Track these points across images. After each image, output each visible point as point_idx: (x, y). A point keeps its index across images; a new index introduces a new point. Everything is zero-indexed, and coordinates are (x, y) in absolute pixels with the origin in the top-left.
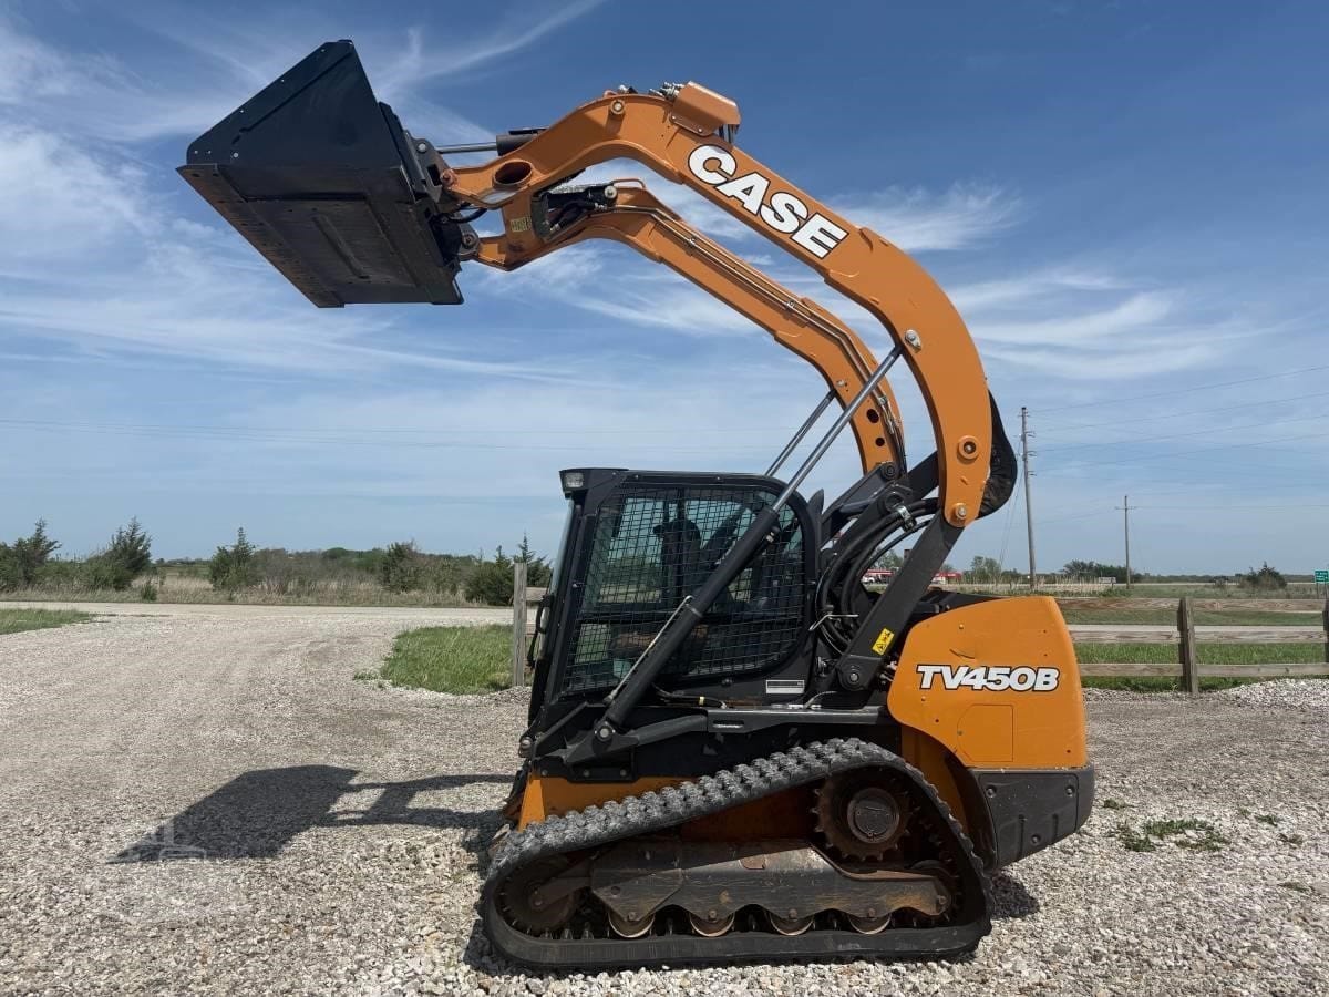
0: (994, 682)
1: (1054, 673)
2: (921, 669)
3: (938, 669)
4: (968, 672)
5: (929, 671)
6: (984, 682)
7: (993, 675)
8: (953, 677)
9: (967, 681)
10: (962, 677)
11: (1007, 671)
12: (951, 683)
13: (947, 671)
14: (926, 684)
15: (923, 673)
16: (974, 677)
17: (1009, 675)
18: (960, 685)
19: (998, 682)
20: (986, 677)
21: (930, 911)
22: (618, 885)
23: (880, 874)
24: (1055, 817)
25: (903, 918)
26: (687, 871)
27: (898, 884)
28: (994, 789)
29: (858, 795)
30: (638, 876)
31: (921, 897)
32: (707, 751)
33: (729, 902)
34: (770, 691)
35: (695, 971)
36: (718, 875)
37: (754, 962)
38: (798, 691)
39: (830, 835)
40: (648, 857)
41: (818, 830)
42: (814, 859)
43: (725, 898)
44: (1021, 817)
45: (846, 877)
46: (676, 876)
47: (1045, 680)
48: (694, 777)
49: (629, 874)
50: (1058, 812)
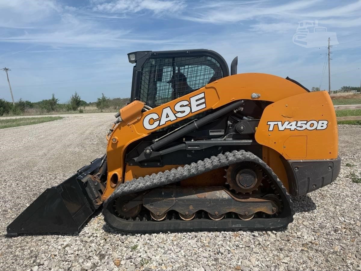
0: (300, 127)
1: (326, 122)
2: (269, 123)
3: (276, 123)
4: (289, 123)
5: (272, 124)
6: (296, 127)
7: (299, 125)
8: (282, 126)
9: (288, 127)
10: (286, 125)
11: (305, 122)
12: (281, 128)
13: (280, 124)
14: (271, 129)
15: (270, 125)
16: (291, 125)
17: (306, 124)
18: (285, 129)
19: (301, 127)
20: (296, 125)
21: (270, 213)
22: (152, 203)
23: (251, 199)
24: (323, 178)
25: (260, 215)
26: (177, 198)
27: (256, 203)
28: (298, 168)
29: (241, 172)
30: (159, 200)
31: (267, 208)
32: (188, 156)
33: (193, 209)
34: (211, 134)
35: (179, 233)
36: (188, 200)
37: (201, 230)
38: (222, 133)
39: (231, 185)
40: (163, 193)
41: (226, 183)
42: (223, 194)
43: (191, 207)
44: (309, 178)
45: (236, 201)
46: (173, 200)
47: (322, 125)
48: (183, 165)
49: (156, 200)
50: (324, 176)
